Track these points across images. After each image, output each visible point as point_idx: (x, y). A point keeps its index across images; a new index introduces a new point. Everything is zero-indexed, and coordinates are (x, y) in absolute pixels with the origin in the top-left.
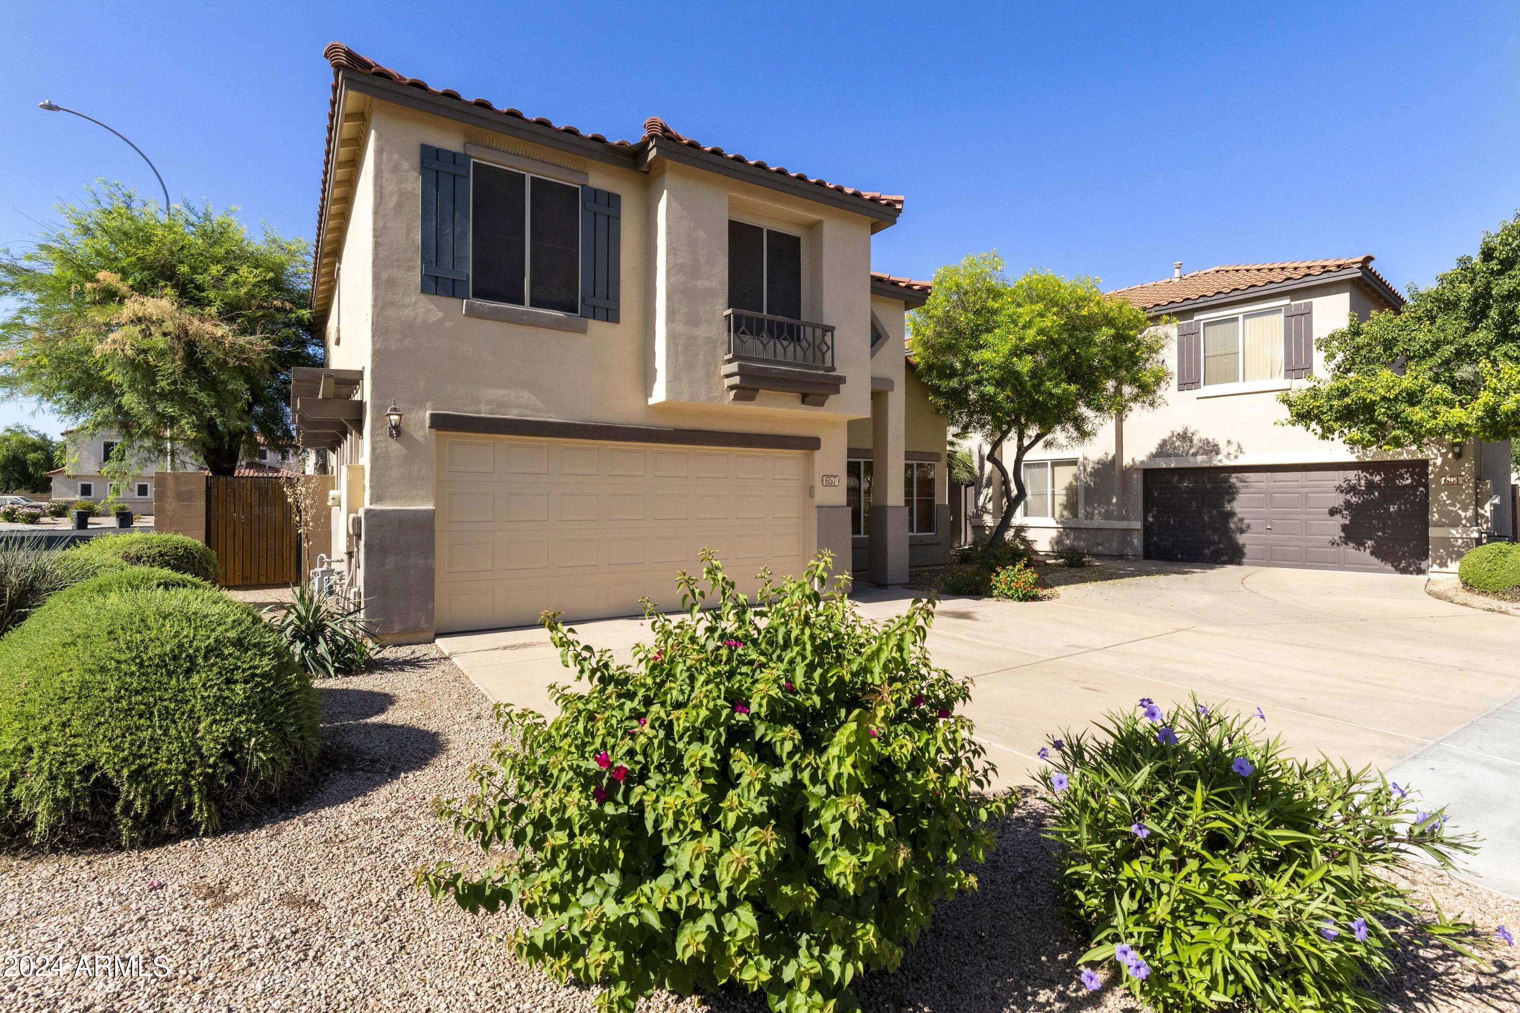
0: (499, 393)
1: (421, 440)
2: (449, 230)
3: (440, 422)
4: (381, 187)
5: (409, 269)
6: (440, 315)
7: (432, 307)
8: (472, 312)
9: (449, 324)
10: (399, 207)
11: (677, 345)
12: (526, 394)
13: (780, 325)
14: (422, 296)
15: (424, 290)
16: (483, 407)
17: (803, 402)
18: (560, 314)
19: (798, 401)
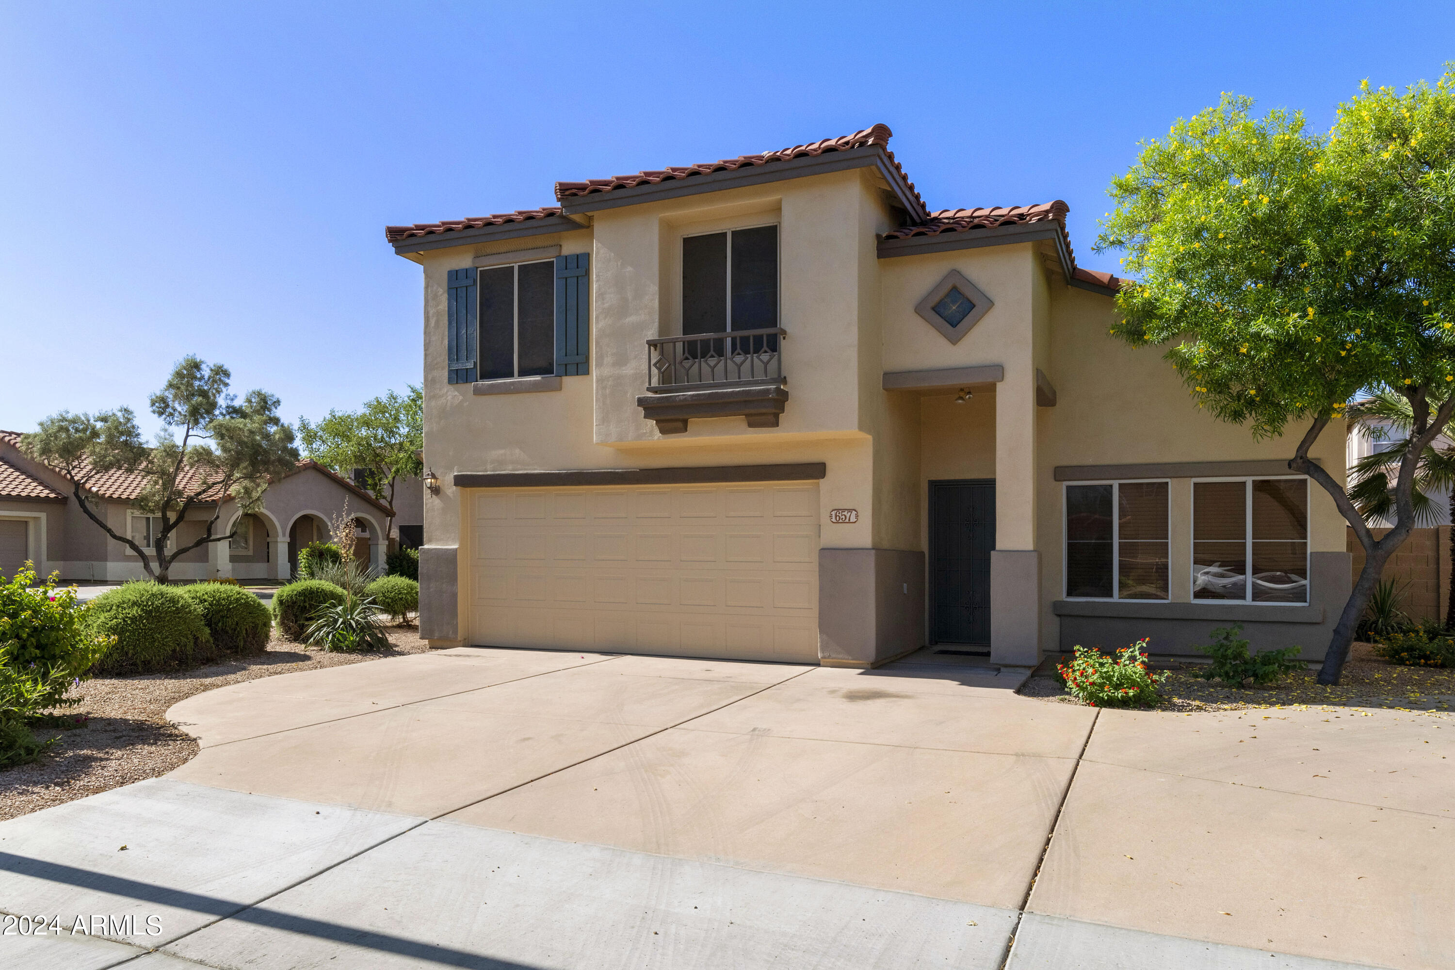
0: (496, 453)
1: (451, 495)
2: (464, 331)
3: (462, 481)
4: (428, 313)
5: (443, 369)
6: (461, 398)
7: (456, 393)
8: (478, 392)
9: (465, 404)
10: (437, 322)
11: (604, 388)
12: (517, 451)
13: (705, 343)
14: (450, 387)
15: (450, 381)
16: (489, 467)
17: (750, 425)
18: (538, 378)
19: (744, 425)
